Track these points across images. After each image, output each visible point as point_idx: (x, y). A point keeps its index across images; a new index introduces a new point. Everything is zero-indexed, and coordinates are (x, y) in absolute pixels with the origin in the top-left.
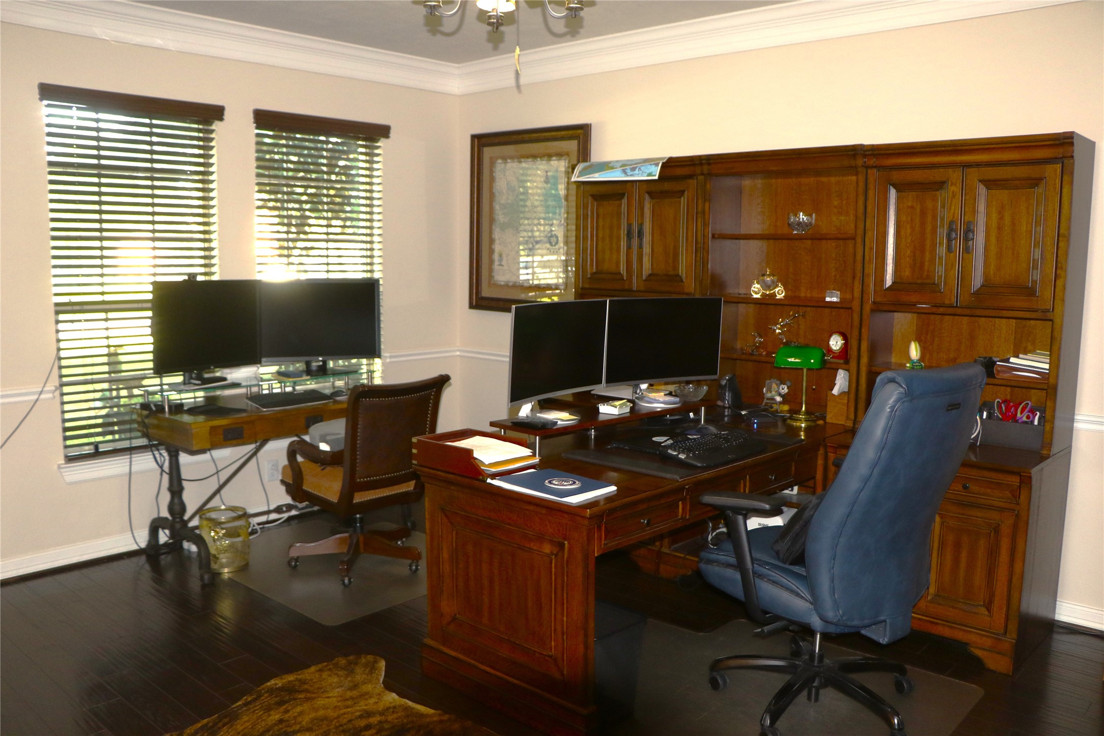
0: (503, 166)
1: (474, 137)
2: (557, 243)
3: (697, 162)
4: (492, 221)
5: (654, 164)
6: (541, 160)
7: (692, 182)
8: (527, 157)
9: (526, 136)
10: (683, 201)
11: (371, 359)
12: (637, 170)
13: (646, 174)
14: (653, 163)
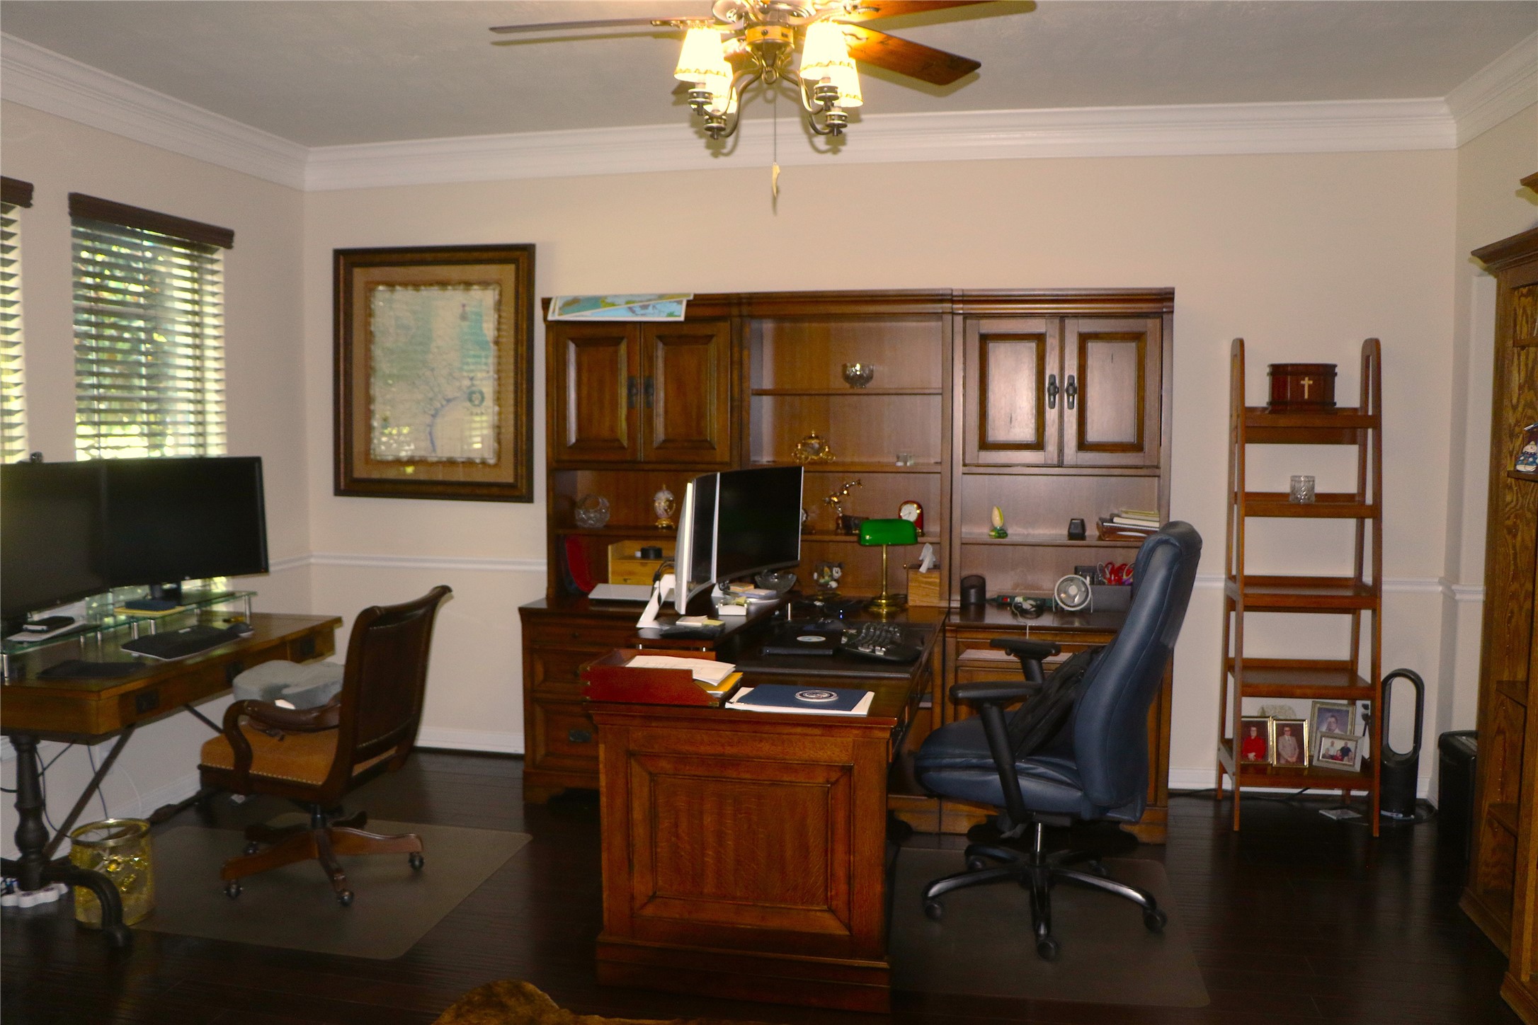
0: (388, 295)
1: (339, 254)
2: (483, 399)
3: (735, 301)
4: (369, 370)
5: (675, 302)
6: (454, 289)
7: (724, 327)
8: (431, 284)
9: (428, 256)
10: (712, 349)
11: (207, 580)
12: (650, 308)
13: (666, 314)
14: (672, 300)
